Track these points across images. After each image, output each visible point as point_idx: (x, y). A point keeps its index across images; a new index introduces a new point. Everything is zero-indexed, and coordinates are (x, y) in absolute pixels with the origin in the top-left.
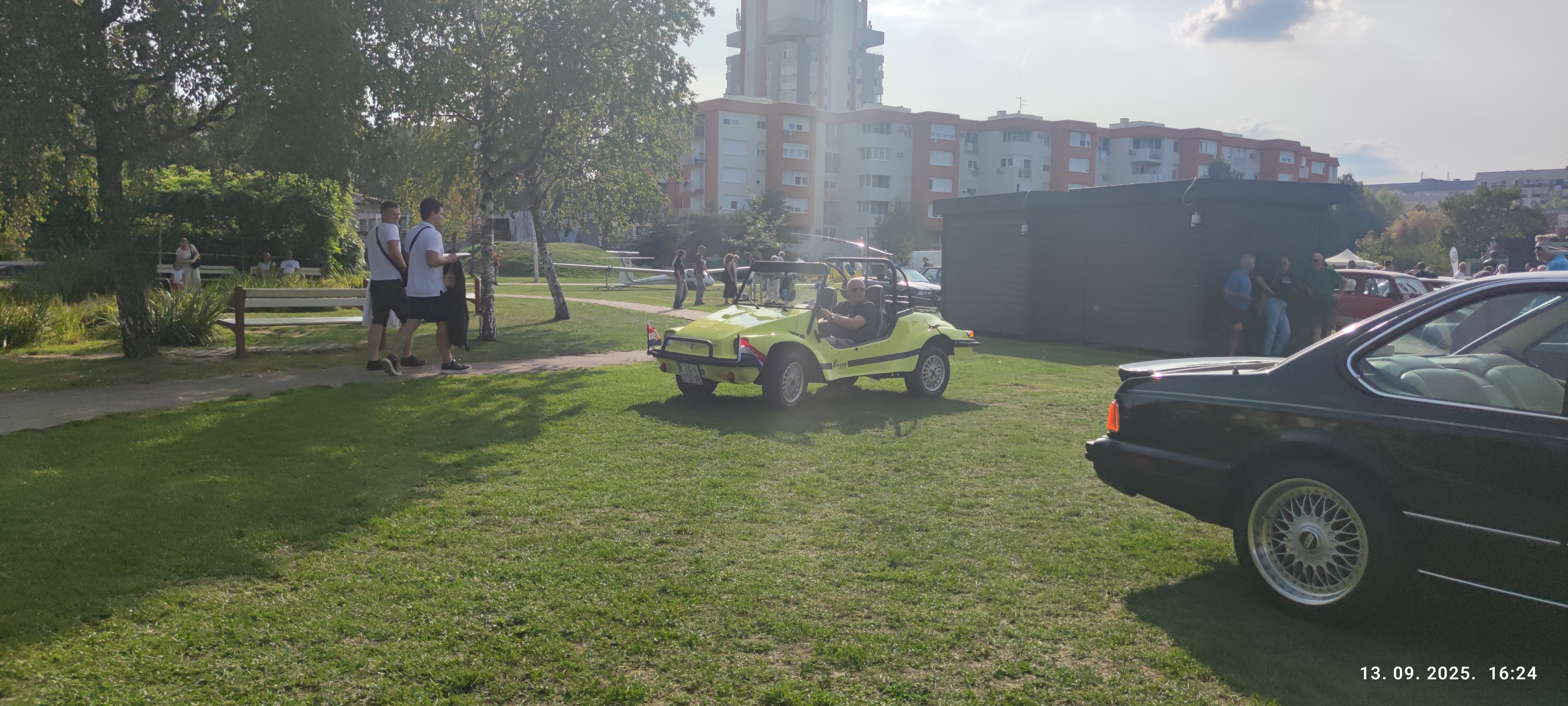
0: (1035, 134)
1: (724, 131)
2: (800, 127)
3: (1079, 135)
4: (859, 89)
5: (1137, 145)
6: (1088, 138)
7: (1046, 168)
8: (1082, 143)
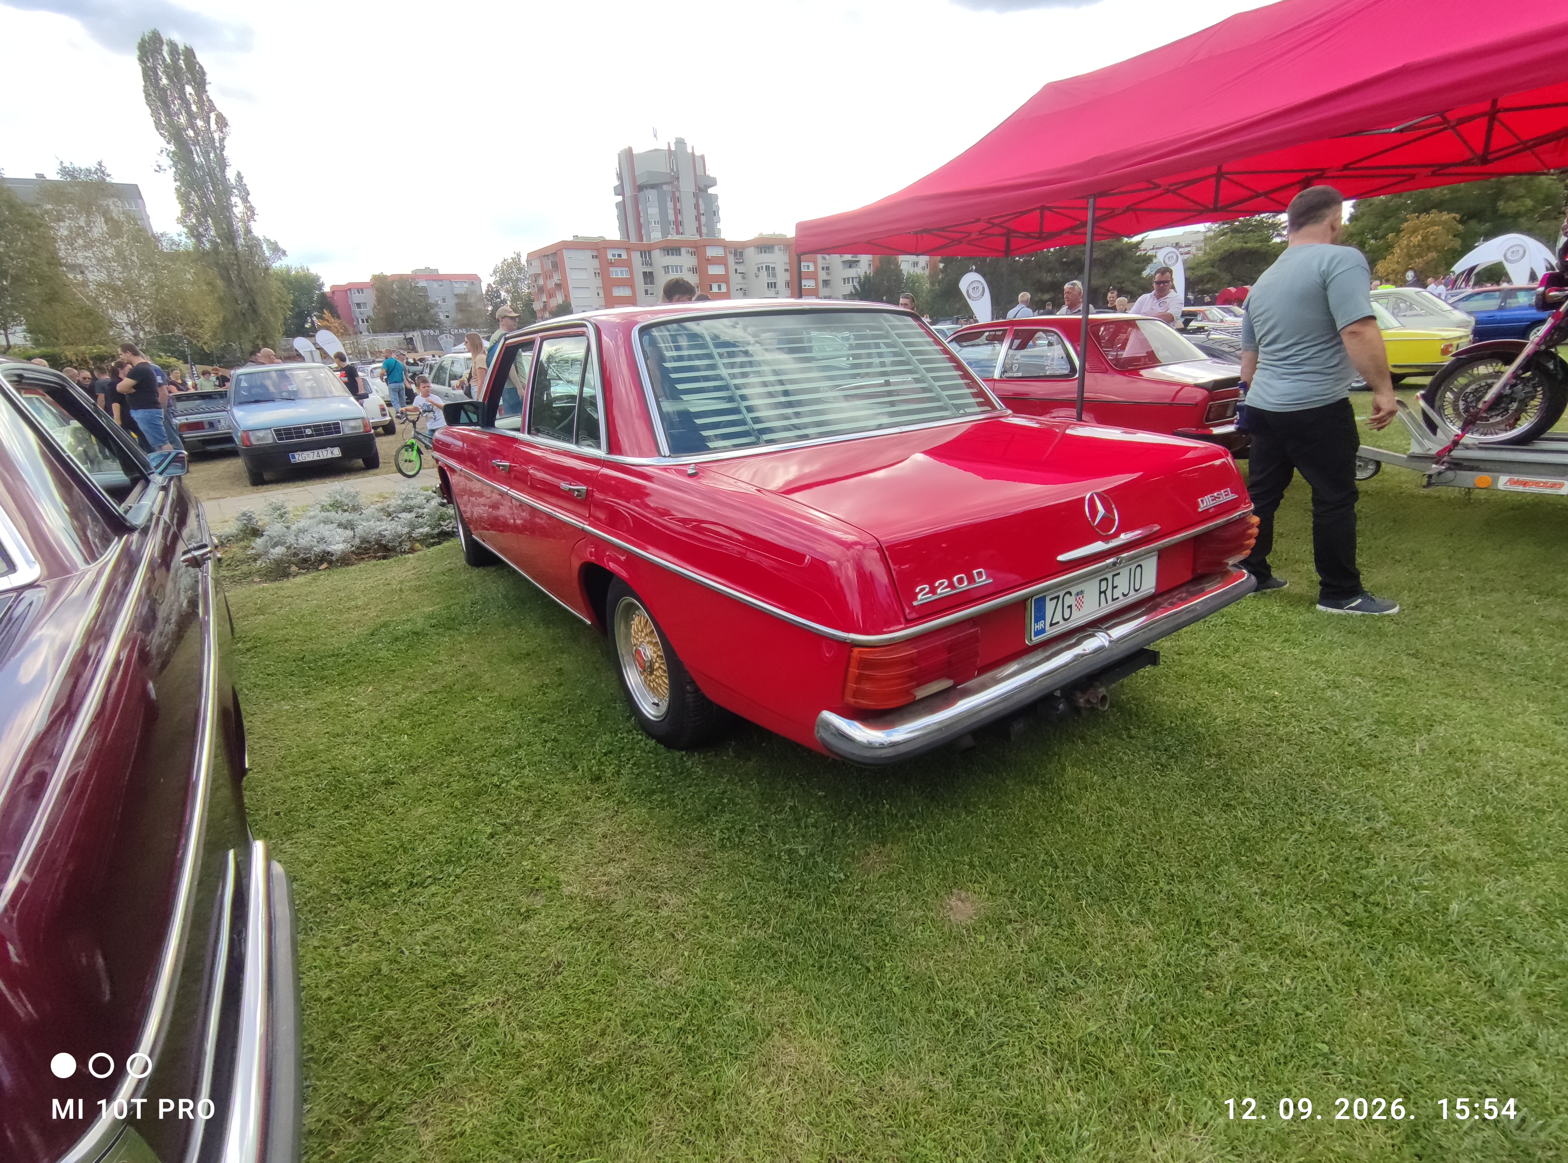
0: (776, 248)
1: (568, 264)
2: (620, 256)
4: (703, 219)
7: (786, 270)
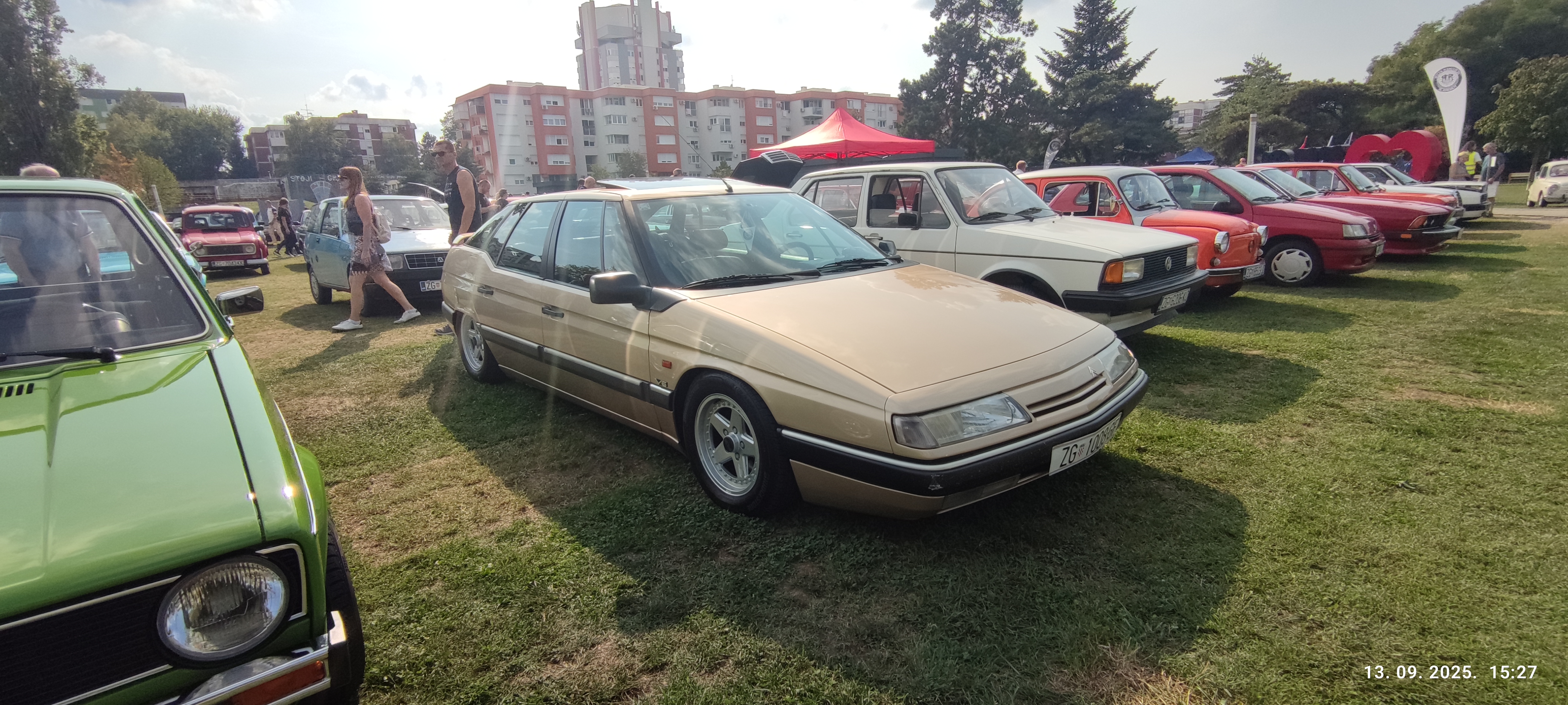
0: (731, 101)
1: (496, 110)
2: (556, 103)
3: (762, 100)
4: (667, 74)
5: (806, 104)
6: (769, 102)
7: (742, 124)
8: (766, 105)
